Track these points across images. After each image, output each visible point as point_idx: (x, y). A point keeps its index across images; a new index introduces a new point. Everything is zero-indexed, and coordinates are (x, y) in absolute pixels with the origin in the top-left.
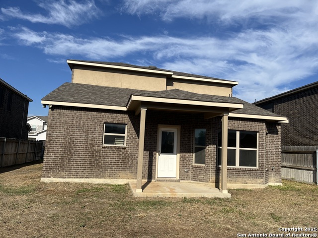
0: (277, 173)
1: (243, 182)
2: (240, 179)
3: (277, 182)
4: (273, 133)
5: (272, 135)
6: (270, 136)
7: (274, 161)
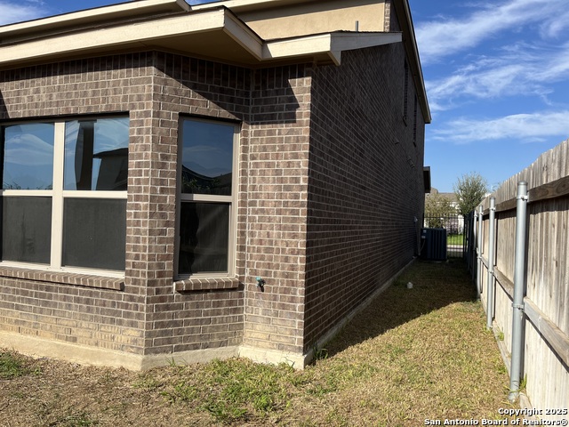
0: (283, 307)
1: (61, 332)
2: (47, 320)
3: (281, 347)
4: (271, 119)
5: (267, 128)
6: (258, 133)
7: (268, 250)
